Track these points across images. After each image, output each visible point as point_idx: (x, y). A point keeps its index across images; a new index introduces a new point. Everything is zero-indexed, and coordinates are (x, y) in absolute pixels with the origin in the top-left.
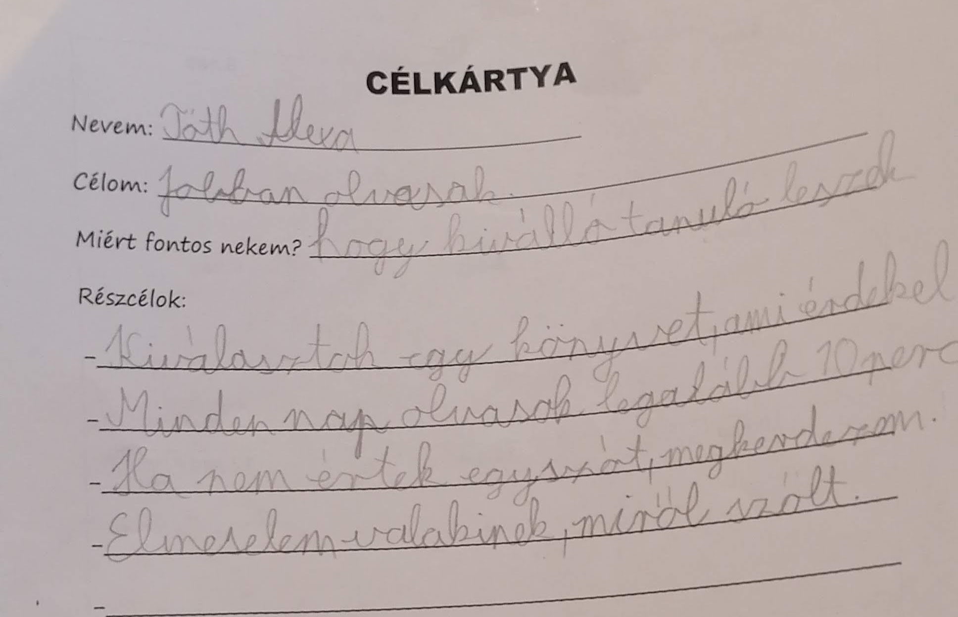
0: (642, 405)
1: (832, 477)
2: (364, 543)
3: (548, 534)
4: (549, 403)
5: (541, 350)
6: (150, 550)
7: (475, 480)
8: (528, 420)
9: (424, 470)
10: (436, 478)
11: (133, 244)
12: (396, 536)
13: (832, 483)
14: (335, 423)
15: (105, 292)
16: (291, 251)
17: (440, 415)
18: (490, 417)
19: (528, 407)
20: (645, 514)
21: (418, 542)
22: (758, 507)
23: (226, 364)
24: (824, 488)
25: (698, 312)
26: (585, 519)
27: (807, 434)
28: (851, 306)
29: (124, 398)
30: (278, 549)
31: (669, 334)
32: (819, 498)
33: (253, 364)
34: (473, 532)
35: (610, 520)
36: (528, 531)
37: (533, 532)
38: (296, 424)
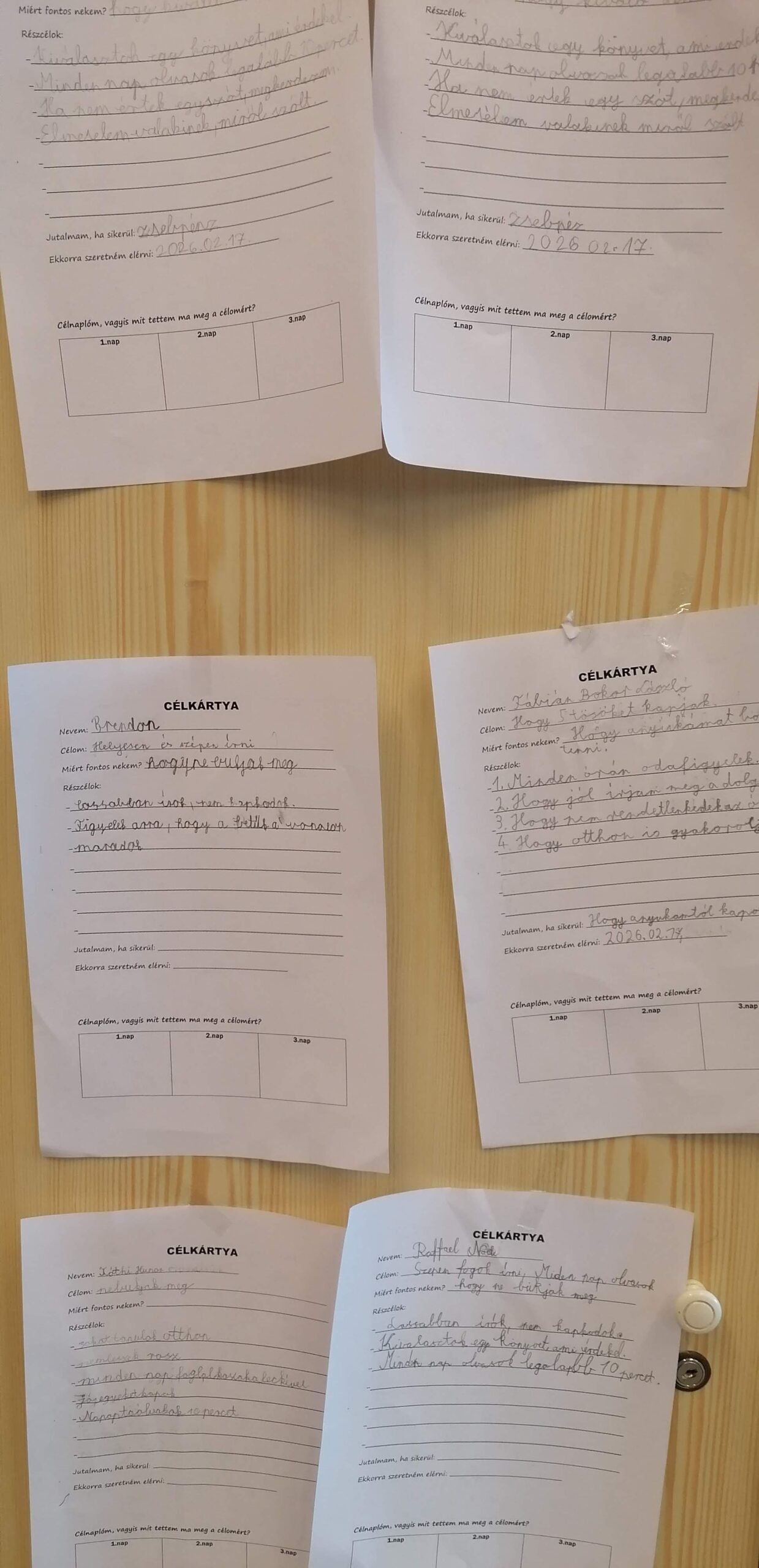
0: (241, 72)
1: (307, 96)
2: (139, 134)
3: (209, 128)
4: (206, 74)
5: (202, 51)
6: (57, 140)
7: (181, 107)
8: (199, 81)
9: (161, 103)
10: (165, 107)
11: (41, 11)
12: (152, 131)
13: (307, 98)
14: (125, 85)
15: (32, 32)
16: (102, 13)
17: (165, 81)
18: (184, 81)
19: (199, 75)
20: (244, 117)
21: (160, 134)
22: (283, 110)
23: (80, 62)
24: (304, 100)
25: (259, 32)
26: (222, 121)
27: (298, 79)
28: (311, 27)
29: (42, 76)
30: (107, 138)
31: (249, 42)
32: (303, 105)
33: (91, 62)
34: (181, 129)
35: (232, 121)
36: (202, 127)
37: (203, 128)
38: (110, 86)
